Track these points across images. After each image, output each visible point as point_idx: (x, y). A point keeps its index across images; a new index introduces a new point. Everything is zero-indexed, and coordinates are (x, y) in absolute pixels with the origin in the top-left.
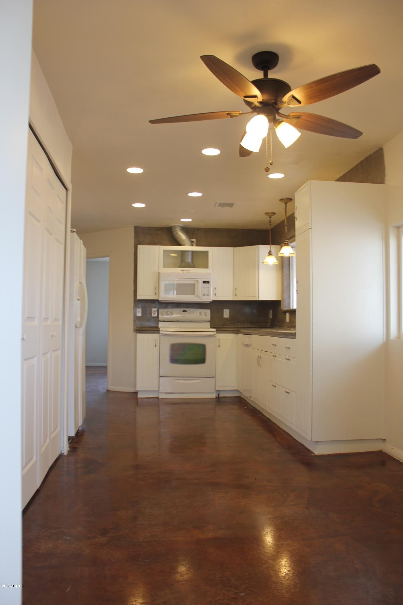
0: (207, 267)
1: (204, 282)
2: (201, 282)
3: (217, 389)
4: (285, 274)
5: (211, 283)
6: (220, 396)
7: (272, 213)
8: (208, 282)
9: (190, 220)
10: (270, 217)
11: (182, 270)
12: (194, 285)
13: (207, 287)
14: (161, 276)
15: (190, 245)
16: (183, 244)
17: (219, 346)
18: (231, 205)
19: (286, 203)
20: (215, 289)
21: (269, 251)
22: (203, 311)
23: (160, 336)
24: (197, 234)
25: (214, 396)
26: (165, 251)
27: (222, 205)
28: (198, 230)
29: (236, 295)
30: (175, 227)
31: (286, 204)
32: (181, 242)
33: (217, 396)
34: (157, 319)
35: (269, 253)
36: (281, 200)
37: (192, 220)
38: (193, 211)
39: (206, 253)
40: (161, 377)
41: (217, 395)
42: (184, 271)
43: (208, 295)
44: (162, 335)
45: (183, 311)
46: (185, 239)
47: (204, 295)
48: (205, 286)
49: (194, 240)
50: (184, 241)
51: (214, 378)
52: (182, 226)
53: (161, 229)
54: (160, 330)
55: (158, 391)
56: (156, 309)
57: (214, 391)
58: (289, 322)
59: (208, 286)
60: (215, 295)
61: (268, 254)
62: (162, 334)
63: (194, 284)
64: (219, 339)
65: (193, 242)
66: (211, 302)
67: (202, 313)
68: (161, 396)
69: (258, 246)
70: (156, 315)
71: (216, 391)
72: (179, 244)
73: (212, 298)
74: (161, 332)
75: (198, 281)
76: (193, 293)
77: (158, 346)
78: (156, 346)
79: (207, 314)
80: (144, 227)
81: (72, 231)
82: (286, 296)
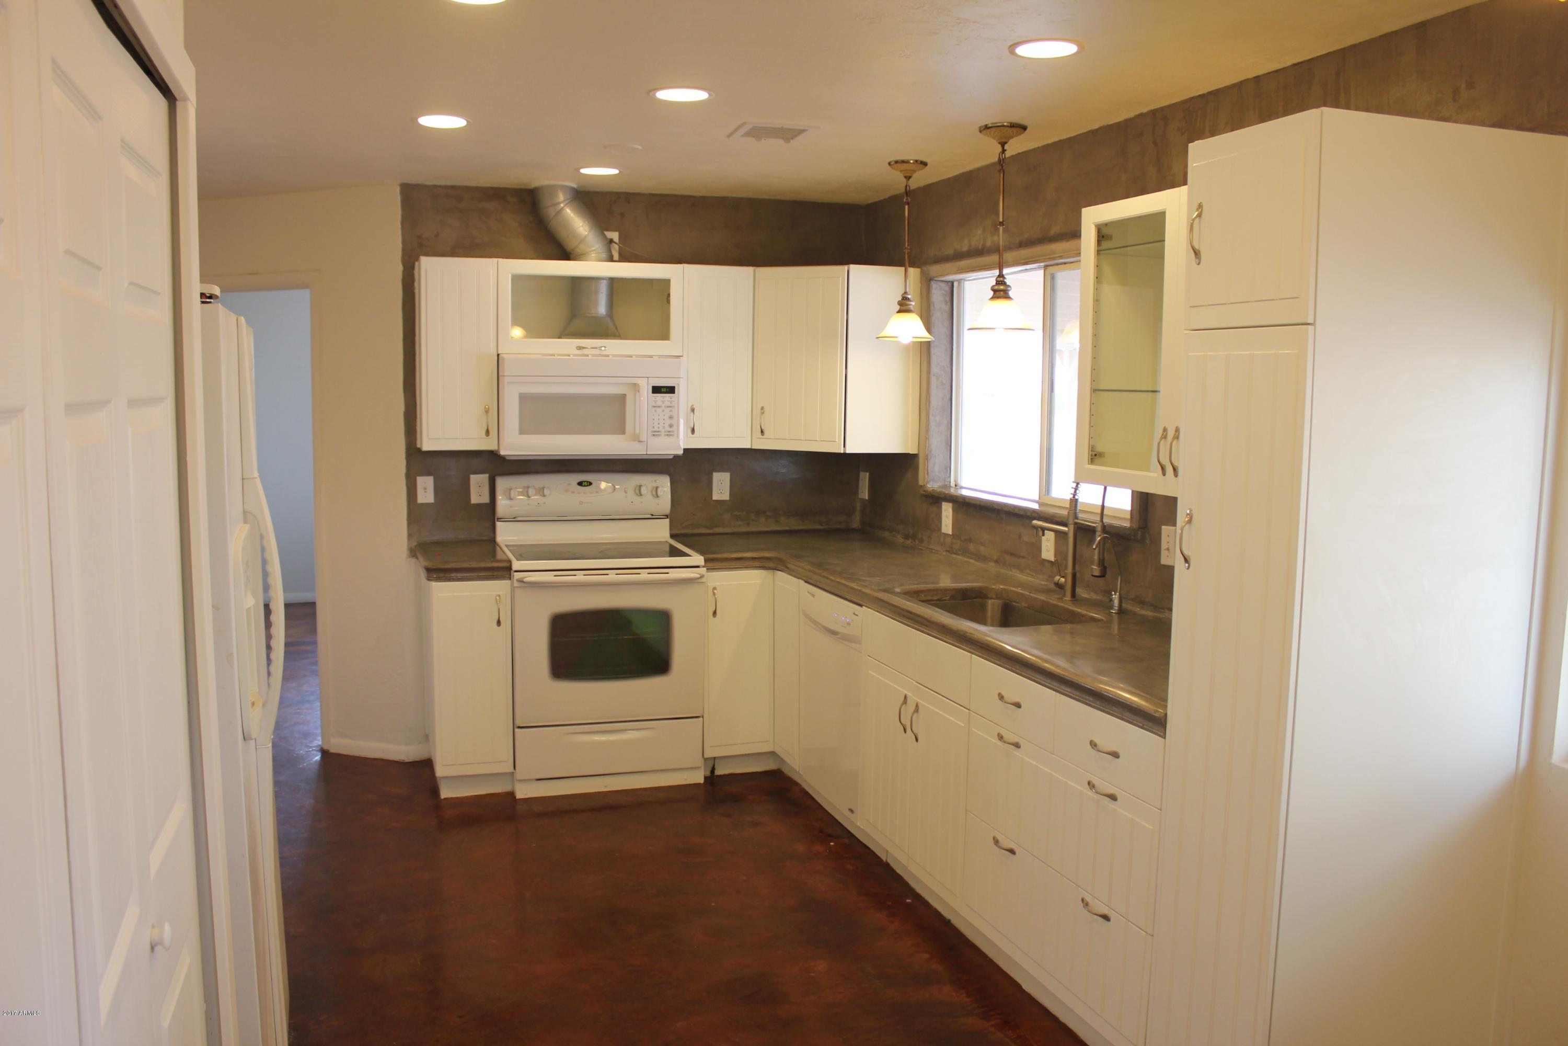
0: (664, 335)
1: (656, 390)
2: (646, 390)
3: (706, 756)
4: (935, 369)
5: (681, 391)
6: (718, 772)
7: (916, 161)
8: (671, 390)
9: (614, 172)
10: (908, 178)
11: (580, 348)
12: (621, 399)
13: (668, 407)
14: (507, 370)
15: (604, 256)
16: (578, 250)
17: (715, 613)
18: (789, 134)
19: (1004, 140)
20: (693, 410)
21: (900, 298)
22: (647, 481)
23: (513, 588)
24: (622, 215)
25: (698, 778)
26: (517, 279)
27: (758, 133)
28: (627, 198)
29: (762, 432)
30: (553, 189)
31: (1003, 144)
32: (570, 245)
33: (708, 774)
34: (489, 512)
35: (900, 304)
36: (986, 128)
37: (620, 172)
38: (640, 147)
39: (663, 286)
40: (519, 727)
41: (710, 769)
42: (585, 352)
43: (671, 432)
44: (522, 585)
45: (580, 484)
46: (586, 236)
47: (656, 434)
48: (659, 403)
49: (615, 236)
50: (583, 240)
51: (701, 719)
52: (575, 186)
53: (498, 194)
54: (515, 567)
55: (512, 774)
56: (485, 477)
57: (700, 762)
58: (954, 536)
59: (669, 404)
60: (693, 431)
61: (898, 307)
62: (521, 581)
63: (623, 397)
64: (715, 588)
65: (611, 241)
66: (676, 457)
67: (643, 490)
68: (522, 793)
69: (845, 268)
70: (486, 499)
71: (706, 760)
72: (566, 255)
73: (681, 442)
74: (517, 576)
75: (635, 387)
76: (621, 429)
77: (506, 622)
78: (499, 623)
79: (660, 492)
80: (435, 186)
81: (206, 298)
82: (936, 442)
